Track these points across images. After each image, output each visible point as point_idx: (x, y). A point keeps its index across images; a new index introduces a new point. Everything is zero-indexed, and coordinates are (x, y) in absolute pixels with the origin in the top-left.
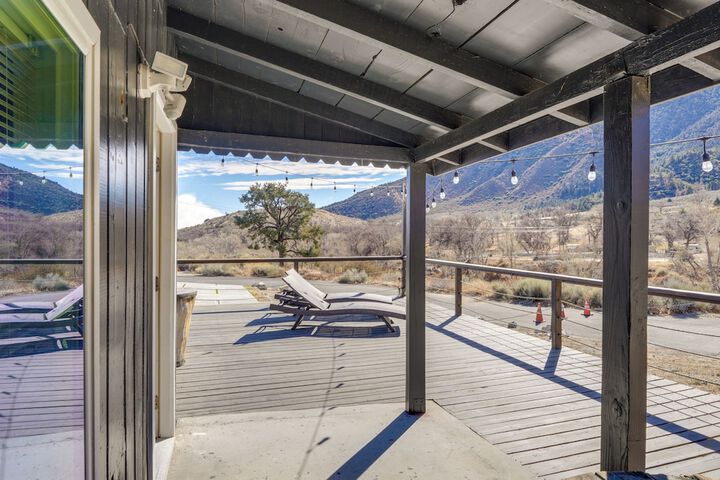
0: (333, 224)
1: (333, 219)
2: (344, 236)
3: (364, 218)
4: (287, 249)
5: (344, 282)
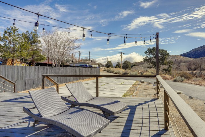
0: (183, 60)
1: (183, 58)
2: (187, 64)
3: (194, 58)
4: (160, 68)
5: (175, 81)
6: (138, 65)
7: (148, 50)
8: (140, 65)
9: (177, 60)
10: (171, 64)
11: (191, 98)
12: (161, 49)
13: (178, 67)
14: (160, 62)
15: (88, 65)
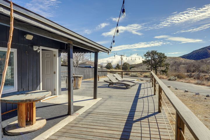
0: (183, 62)
1: (183, 60)
2: (186, 66)
3: (195, 60)
4: (158, 70)
5: (169, 80)
6: (137, 67)
7: (147, 53)
8: (139, 67)
9: (177, 62)
10: (168, 66)
11: (176, 89)
12: (159, 52)
13: (177, 69)
14: (157, 64)
15: (92, 66)
